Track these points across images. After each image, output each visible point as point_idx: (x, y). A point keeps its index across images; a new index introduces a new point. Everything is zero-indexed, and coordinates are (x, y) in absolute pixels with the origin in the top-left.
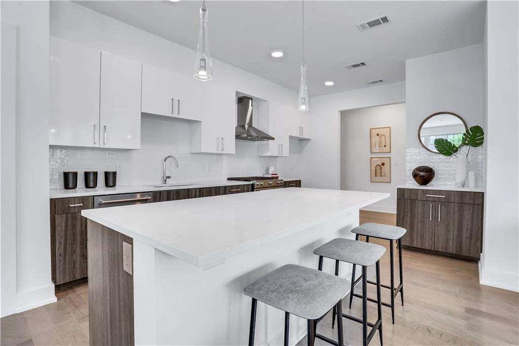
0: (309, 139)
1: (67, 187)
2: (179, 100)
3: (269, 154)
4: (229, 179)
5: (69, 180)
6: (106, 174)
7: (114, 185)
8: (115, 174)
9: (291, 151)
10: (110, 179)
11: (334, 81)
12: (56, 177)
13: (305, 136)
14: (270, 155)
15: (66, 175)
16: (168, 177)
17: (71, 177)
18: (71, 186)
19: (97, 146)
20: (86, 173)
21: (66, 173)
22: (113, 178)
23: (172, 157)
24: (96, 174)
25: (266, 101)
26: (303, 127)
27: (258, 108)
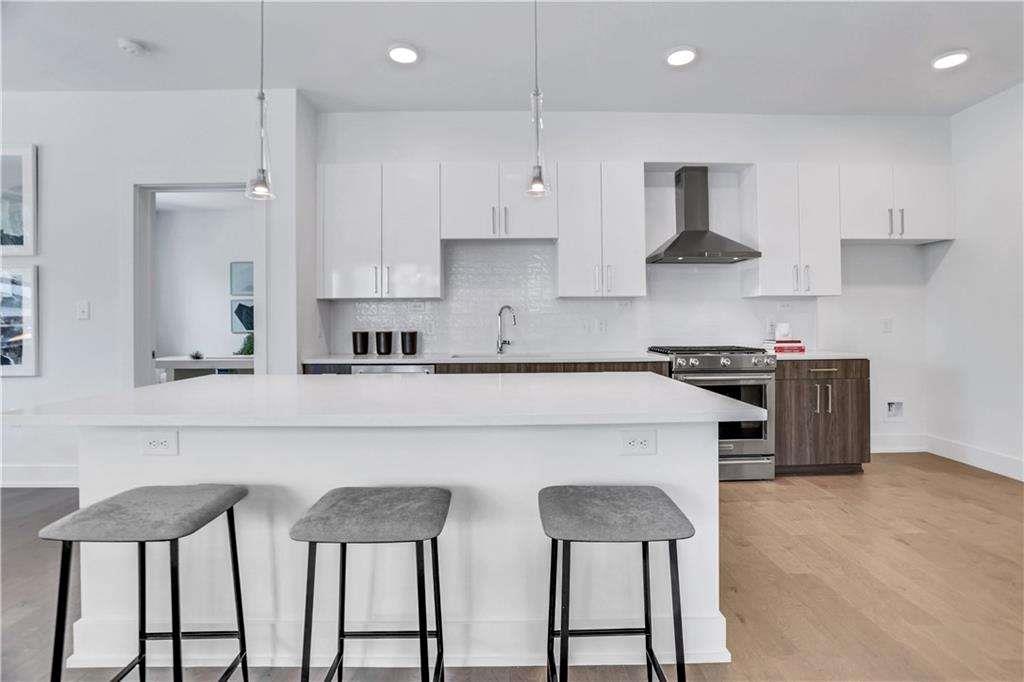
2: (506, 210)
3: (759, 292)
4: (652, 350)
5: (358, 343)
6: (404, 336)
7: (413, 353)
14: (760, 294)
15: (355, 336)
16: (506, 343)
17: (359, 339)
18: (359, 351)
19: (378, 296)
20: (378, 334)
21: (355, 334)
22: (411, 342)
23: (509, 308)
24: (389, 336)
25: (749, 165)
26: (902, 211)
27: (739, 185)
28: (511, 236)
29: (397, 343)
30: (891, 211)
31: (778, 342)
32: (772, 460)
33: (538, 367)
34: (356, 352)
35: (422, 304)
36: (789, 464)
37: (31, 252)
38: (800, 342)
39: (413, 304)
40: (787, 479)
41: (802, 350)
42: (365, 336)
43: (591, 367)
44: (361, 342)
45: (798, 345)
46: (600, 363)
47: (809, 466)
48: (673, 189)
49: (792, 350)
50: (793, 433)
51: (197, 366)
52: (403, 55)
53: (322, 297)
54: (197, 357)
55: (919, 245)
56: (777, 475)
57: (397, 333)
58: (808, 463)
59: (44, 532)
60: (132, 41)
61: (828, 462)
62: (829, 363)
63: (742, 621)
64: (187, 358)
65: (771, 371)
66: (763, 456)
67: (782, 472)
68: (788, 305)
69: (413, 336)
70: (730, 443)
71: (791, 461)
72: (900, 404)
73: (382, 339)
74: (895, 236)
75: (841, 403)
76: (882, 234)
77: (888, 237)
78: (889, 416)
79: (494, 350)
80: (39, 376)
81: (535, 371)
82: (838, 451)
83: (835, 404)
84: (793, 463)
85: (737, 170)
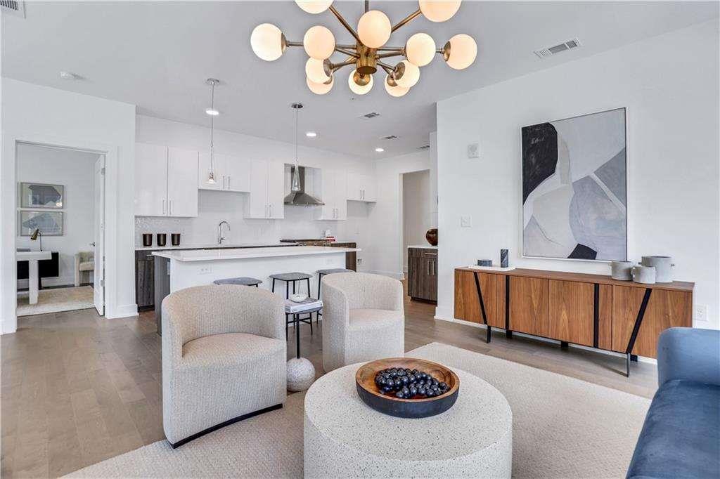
0: (375, 203)
1: (145, 245)
2: (229, 177)
3: (324, 218)
5: (147, 239)
6: (173, 235)
7: (178, 244)
8: (179, 235)
9: (349, 213)
10: (176, 239)
11: (384, 149)
12: (138, 237)
13: (366, 200)
15: (145, 236)
16: (222, 239)
17: (148, 237)
18: (148, 244)
19: (165, 215)
20: (158, 235)
22: (178, 239)
23: (225, 222)
24: (165, 236)
25: (319, 169)
26: (364, 191)
28: (231, 190)
30: (361, 191)
31: (327, 237)
42: (151, 236)
44: (149, 239)
45: (334, 238)
49: (332, 240)
57: (169, 234)
68: (329, 224)
73: (161, 238)
77: (360, 200)
79: (217, 242)
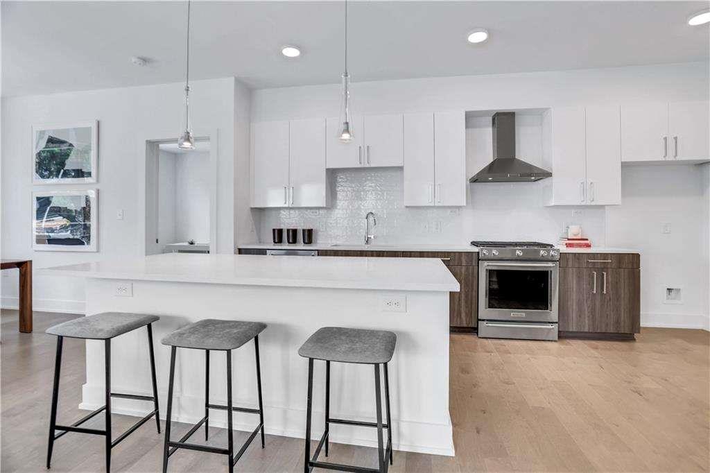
2: (369, 148)
4: (474, 244)
5: (276, 236)
6: (304, 231)
7: (310, 242)
14: (553, 204)
17: (276, 233)
18: (277, 241)
19: (287, 205)
20: (288, 230)
21: (274, 230)
22: (309, 236)
23: (372, 213)
24: (295, 231)
25: (547, 109)
26: (676, 138)
27: (541, 124)
28: (373, 165)
29: (300, 237)
30: (665, 139)
31: (569, 239)
32: (555, 327)
33: (385, 254)
34: (274, 242)
35: (317, 211)
36: (571, 330)
37: (95, 181)
38: (587, 240)
39: (312, 211)
40: (568, 341)
41: (588, 246)
42: (280, 231)
43: (422, 254)
44: (278, 235)
45: (586, 242)
46: (428, 252)
47: (586, 333)
48: (490, 129)
49: (580, 246)
50: (574, 307)
51: (192, 248)
52: (291, 52)
53: (253, 207)
54: (192, 243)
55: (696, 165)
56: (560, 337)
57: (300, 230)
58: (586, 330)
59: (49, 330)
60: (139, 58)
61: (604, 331)
62: (605, 256)
63: (478, 432)
64: (186, 244)
65: (555, 261)
66: (549, 323)
67: (563, 336)
68: (580, 213)
69: (310, 231)
70: (522, 312)
71: (573, 328)
72: (678, 290)
73: (291, 233)
74: (670, 158)
75: (615, 286)
76: (659, 157)
77: (664, 159)
78: (668, 299)
79: (364, 242)
80: (98, 252)
81: (383, 256)
82: (612, 322)
83: (610, 287)
84: (574, 330)
85: (540, 113)
